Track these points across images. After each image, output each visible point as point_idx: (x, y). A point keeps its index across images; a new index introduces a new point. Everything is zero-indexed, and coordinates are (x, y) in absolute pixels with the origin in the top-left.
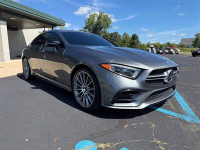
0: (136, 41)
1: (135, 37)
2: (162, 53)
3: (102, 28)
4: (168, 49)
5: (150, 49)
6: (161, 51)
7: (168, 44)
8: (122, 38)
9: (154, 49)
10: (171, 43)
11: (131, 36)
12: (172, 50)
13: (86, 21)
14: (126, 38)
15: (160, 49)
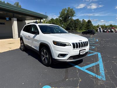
0: (90, 24)
1: (89, 22)
2: (106, 32)
3: (69, 17)
4: (110, 29)
5: (99, 29)
6: (105, 31)
7: (111, 25)
8: (81, 22)
9: (101, 29)
10: (113, 25)
11: (87, 21)
12: (113, 30)
13: (60, 13)
14: (84, 22)
15: (105, 29)
